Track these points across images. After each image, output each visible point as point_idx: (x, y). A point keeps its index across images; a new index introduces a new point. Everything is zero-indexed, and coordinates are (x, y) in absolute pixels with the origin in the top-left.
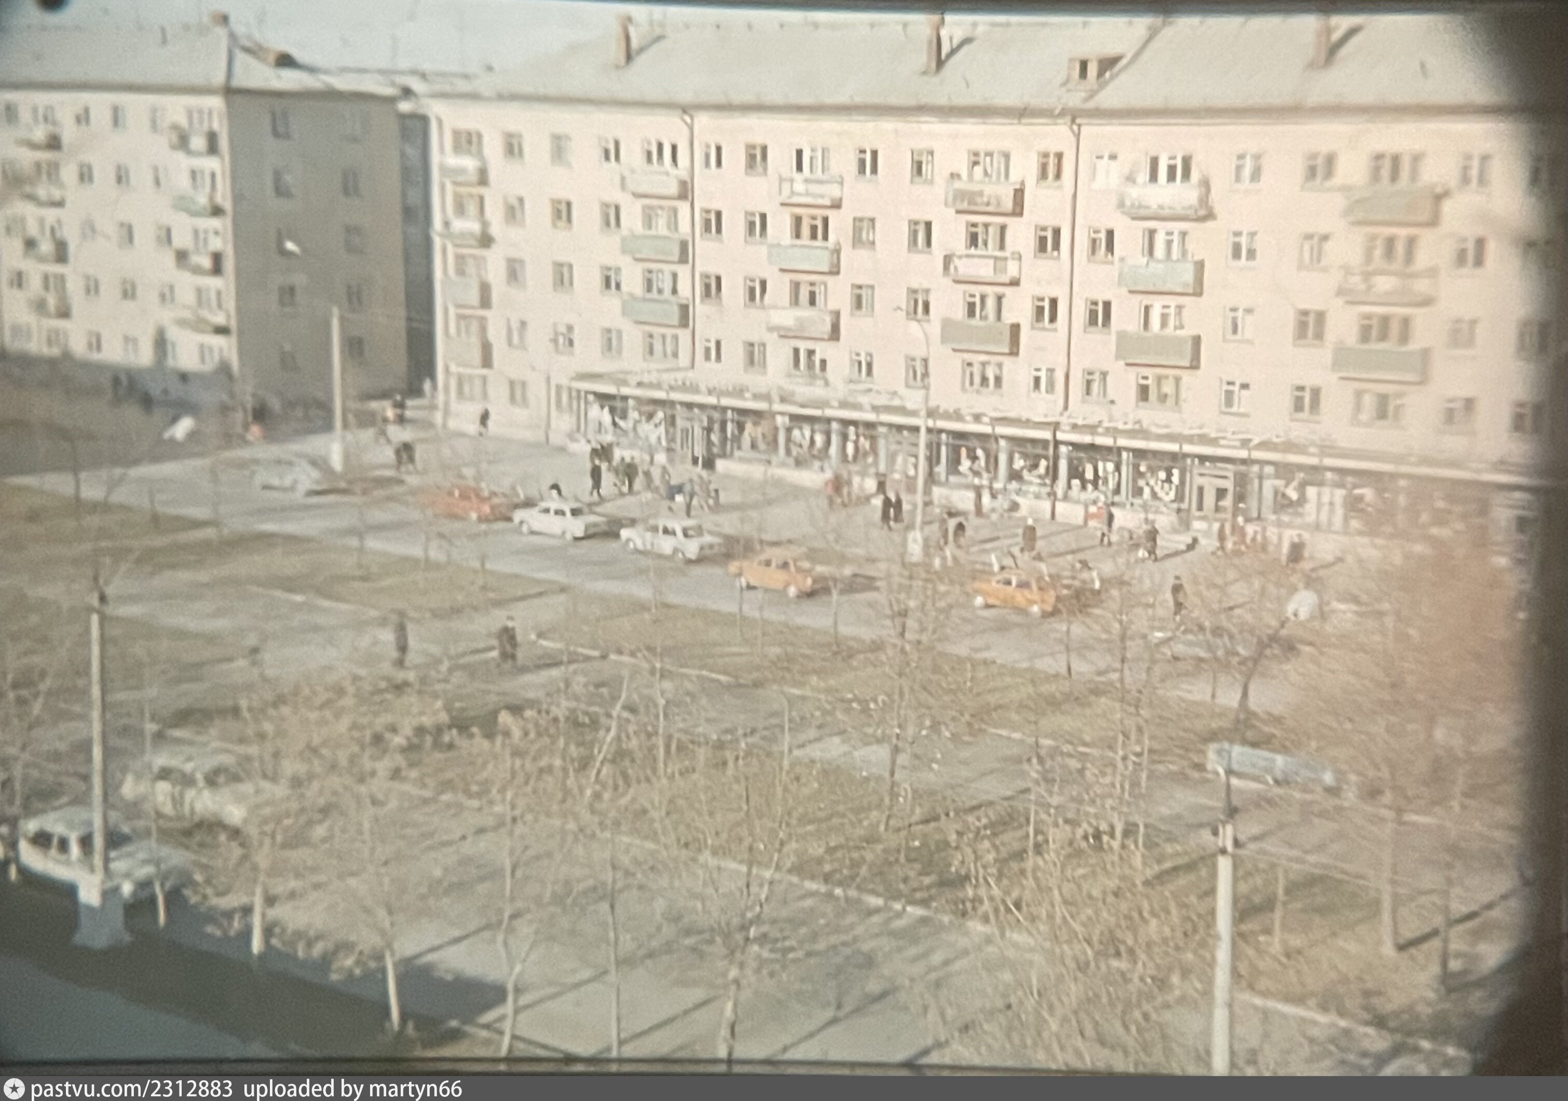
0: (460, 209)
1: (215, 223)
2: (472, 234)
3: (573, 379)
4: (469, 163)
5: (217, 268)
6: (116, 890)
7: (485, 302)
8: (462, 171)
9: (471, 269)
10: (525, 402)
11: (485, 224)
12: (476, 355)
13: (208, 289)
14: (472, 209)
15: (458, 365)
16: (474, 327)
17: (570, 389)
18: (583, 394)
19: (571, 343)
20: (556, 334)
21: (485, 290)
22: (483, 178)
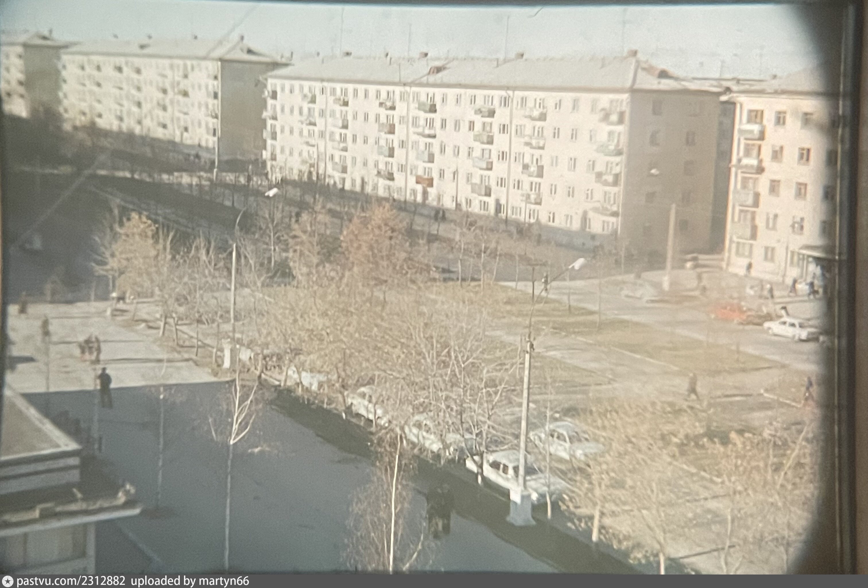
0: (748, 153)
1: (618, 159)
2: (752, 166)
3: (801, 248)
4: (755, 128)
5: (616, 183)
6: (529, 496)
7: (756, 204)
8: (751, 132)
9: (751, 185)
10: (772, 260)
11: (760, 161)
12: (748, 232)
13: (610, 193)
14: (755, 152)
15: (738, 238)
16: (749, 216)
17: (799, 254)
18: (806, 257)
19: (802, 228)
20: (794, 223)
21: (757, 196)
22: (762, 136)
